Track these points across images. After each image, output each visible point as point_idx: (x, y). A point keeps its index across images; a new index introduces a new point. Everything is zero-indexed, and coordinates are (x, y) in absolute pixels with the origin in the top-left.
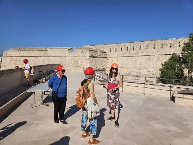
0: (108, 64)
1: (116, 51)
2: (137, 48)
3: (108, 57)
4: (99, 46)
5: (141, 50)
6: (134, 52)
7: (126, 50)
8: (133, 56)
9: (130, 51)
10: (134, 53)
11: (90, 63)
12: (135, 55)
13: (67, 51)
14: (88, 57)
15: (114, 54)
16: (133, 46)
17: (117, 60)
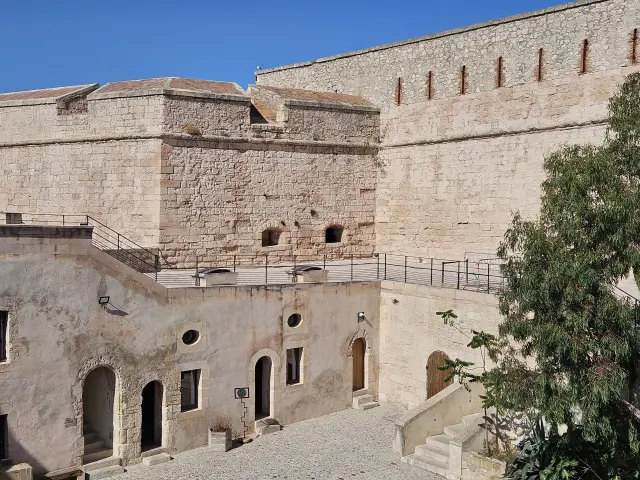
0: (381, 192)
1: (430, 94)
2: (561, 58)
3: (385, 142)
4: (338, 62)
5: (586, 76)
6: (541, 91)
7: (492, 82)
8: (533, 130)
9: (519, 92)
10: (543, 102)
11: (167, 182)
12: (549, 123)
13: (53, 109)
14: (155, 145)
15: (417, 115)
16: (535, 49)
17: (436, 161)
